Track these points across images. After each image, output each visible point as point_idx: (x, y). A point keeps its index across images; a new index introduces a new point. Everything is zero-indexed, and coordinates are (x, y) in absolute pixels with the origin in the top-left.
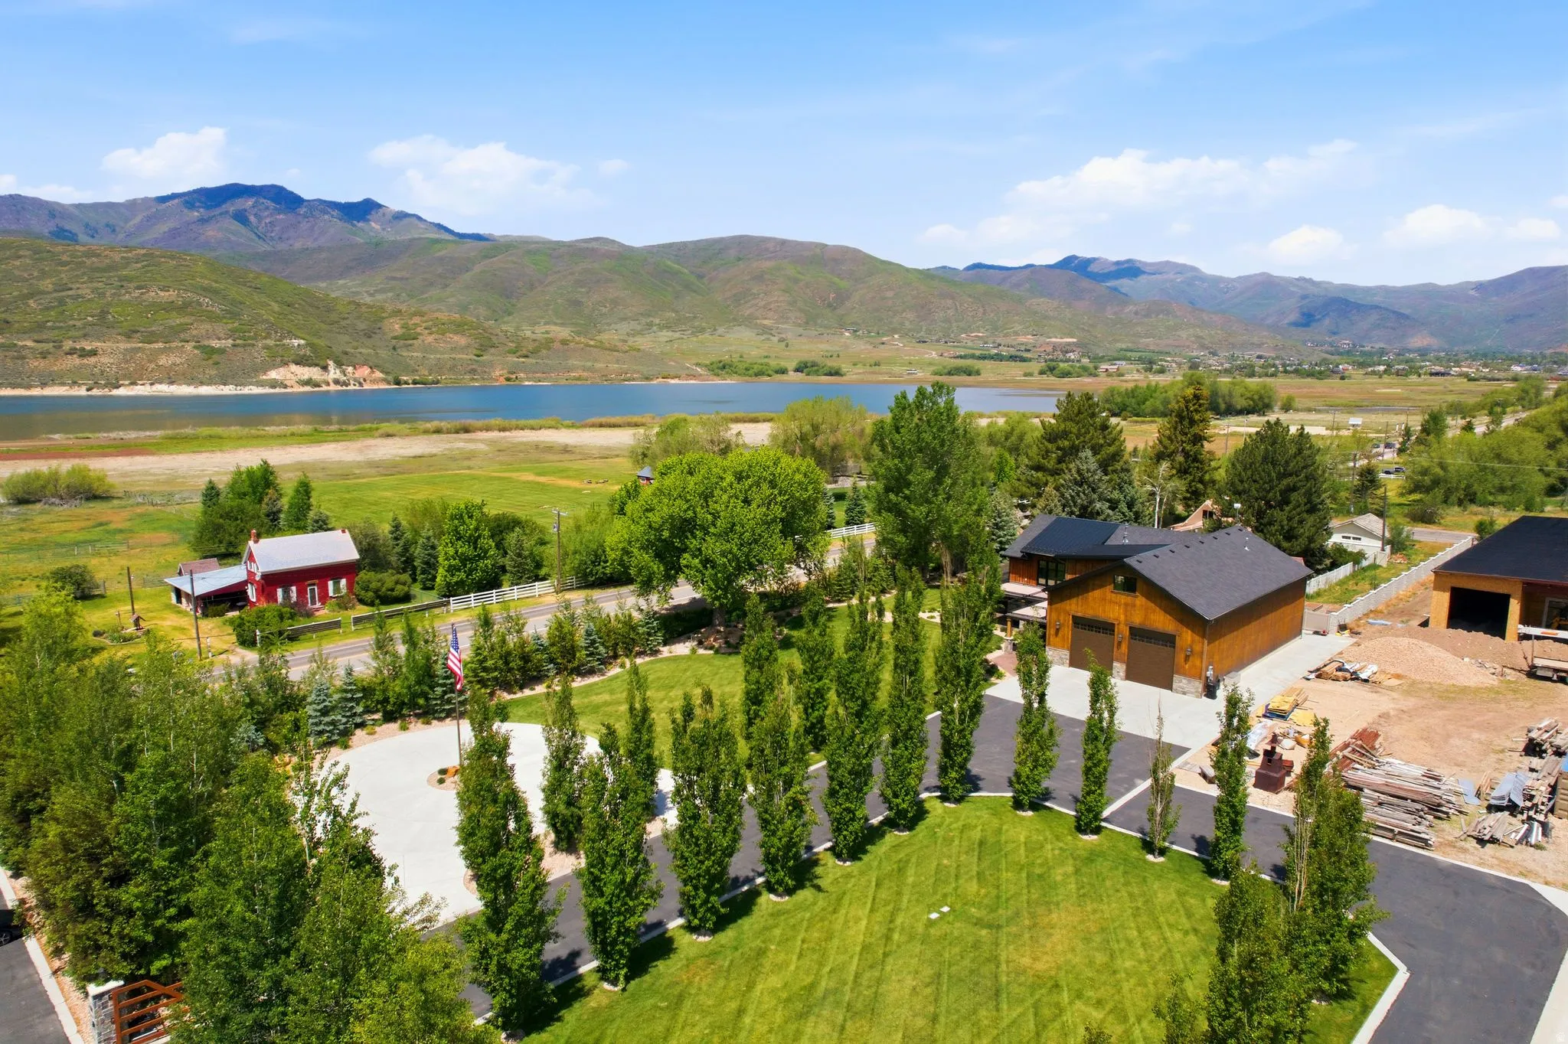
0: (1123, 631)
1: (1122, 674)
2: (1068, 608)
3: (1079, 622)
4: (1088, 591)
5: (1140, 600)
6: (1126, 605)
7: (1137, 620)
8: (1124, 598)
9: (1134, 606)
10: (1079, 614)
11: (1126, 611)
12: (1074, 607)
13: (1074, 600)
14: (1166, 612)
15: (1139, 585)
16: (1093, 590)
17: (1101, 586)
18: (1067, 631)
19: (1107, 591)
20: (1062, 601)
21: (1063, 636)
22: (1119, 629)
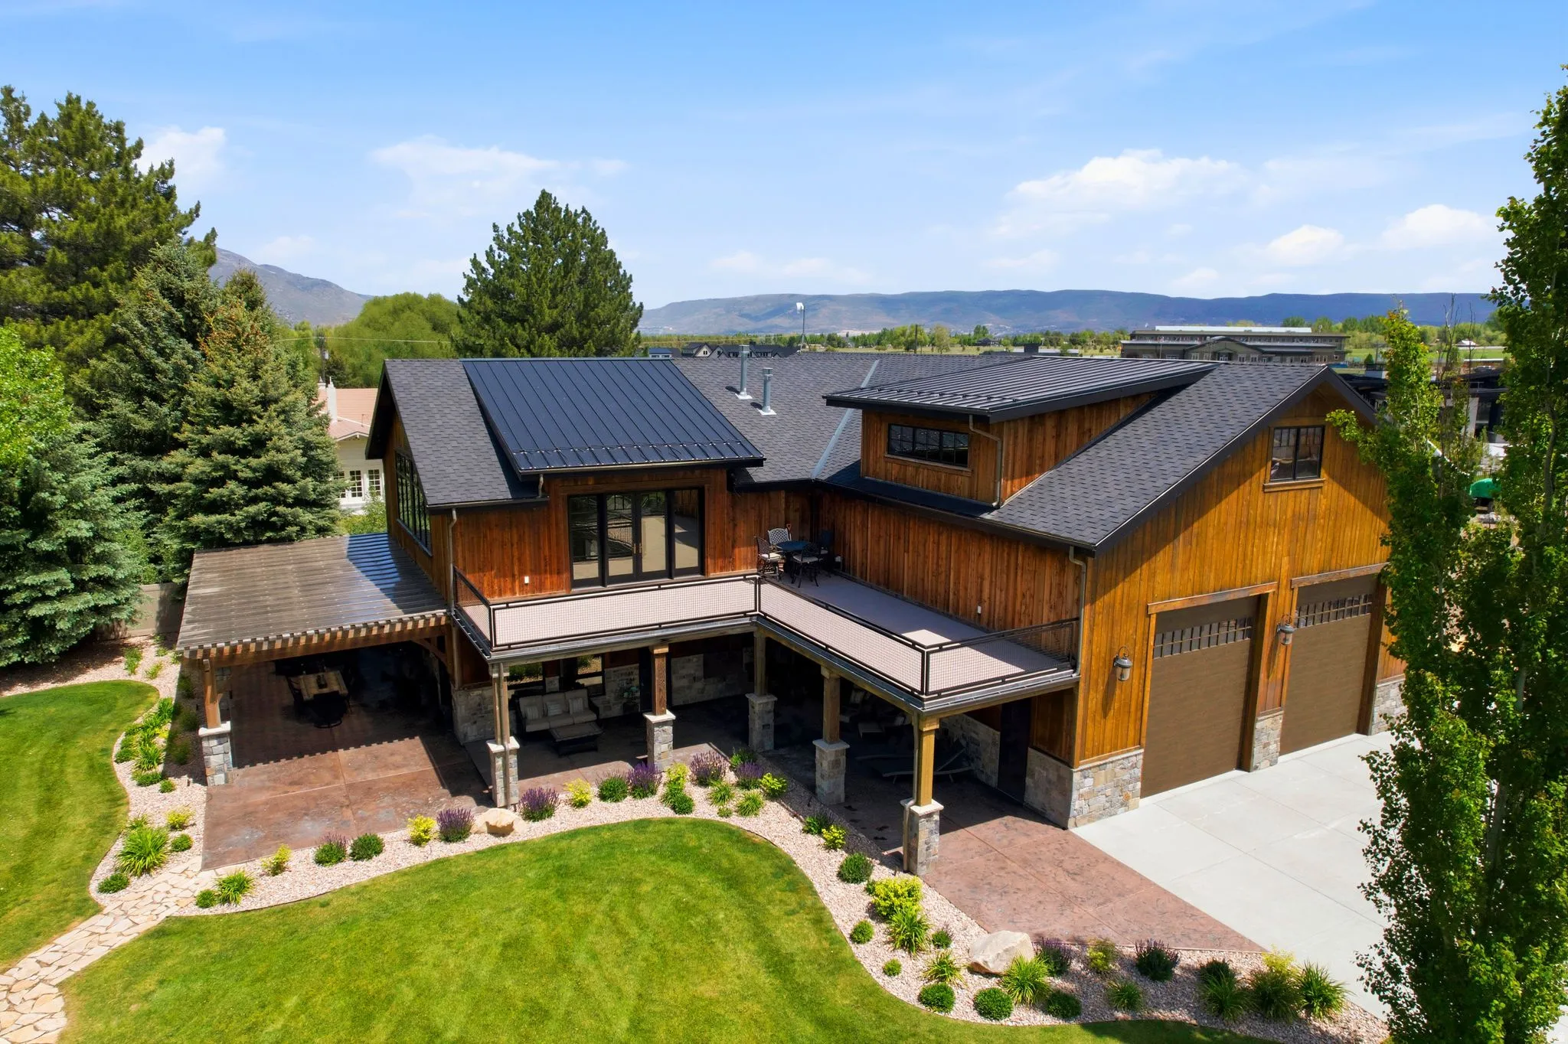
0: (1285, 609)
1: (1274, 746)
2: (1144, 591)
5: (1327, 494)
6: (1296, 518)
7: (1315, 562)
8: (1294, 500)
9: (1311, 516)
10: (1177, 604)
11: (1294, 540)
15: (1329, 443)
17: (1237, 482)
19: (1254, 492)
22: (1275, 606)
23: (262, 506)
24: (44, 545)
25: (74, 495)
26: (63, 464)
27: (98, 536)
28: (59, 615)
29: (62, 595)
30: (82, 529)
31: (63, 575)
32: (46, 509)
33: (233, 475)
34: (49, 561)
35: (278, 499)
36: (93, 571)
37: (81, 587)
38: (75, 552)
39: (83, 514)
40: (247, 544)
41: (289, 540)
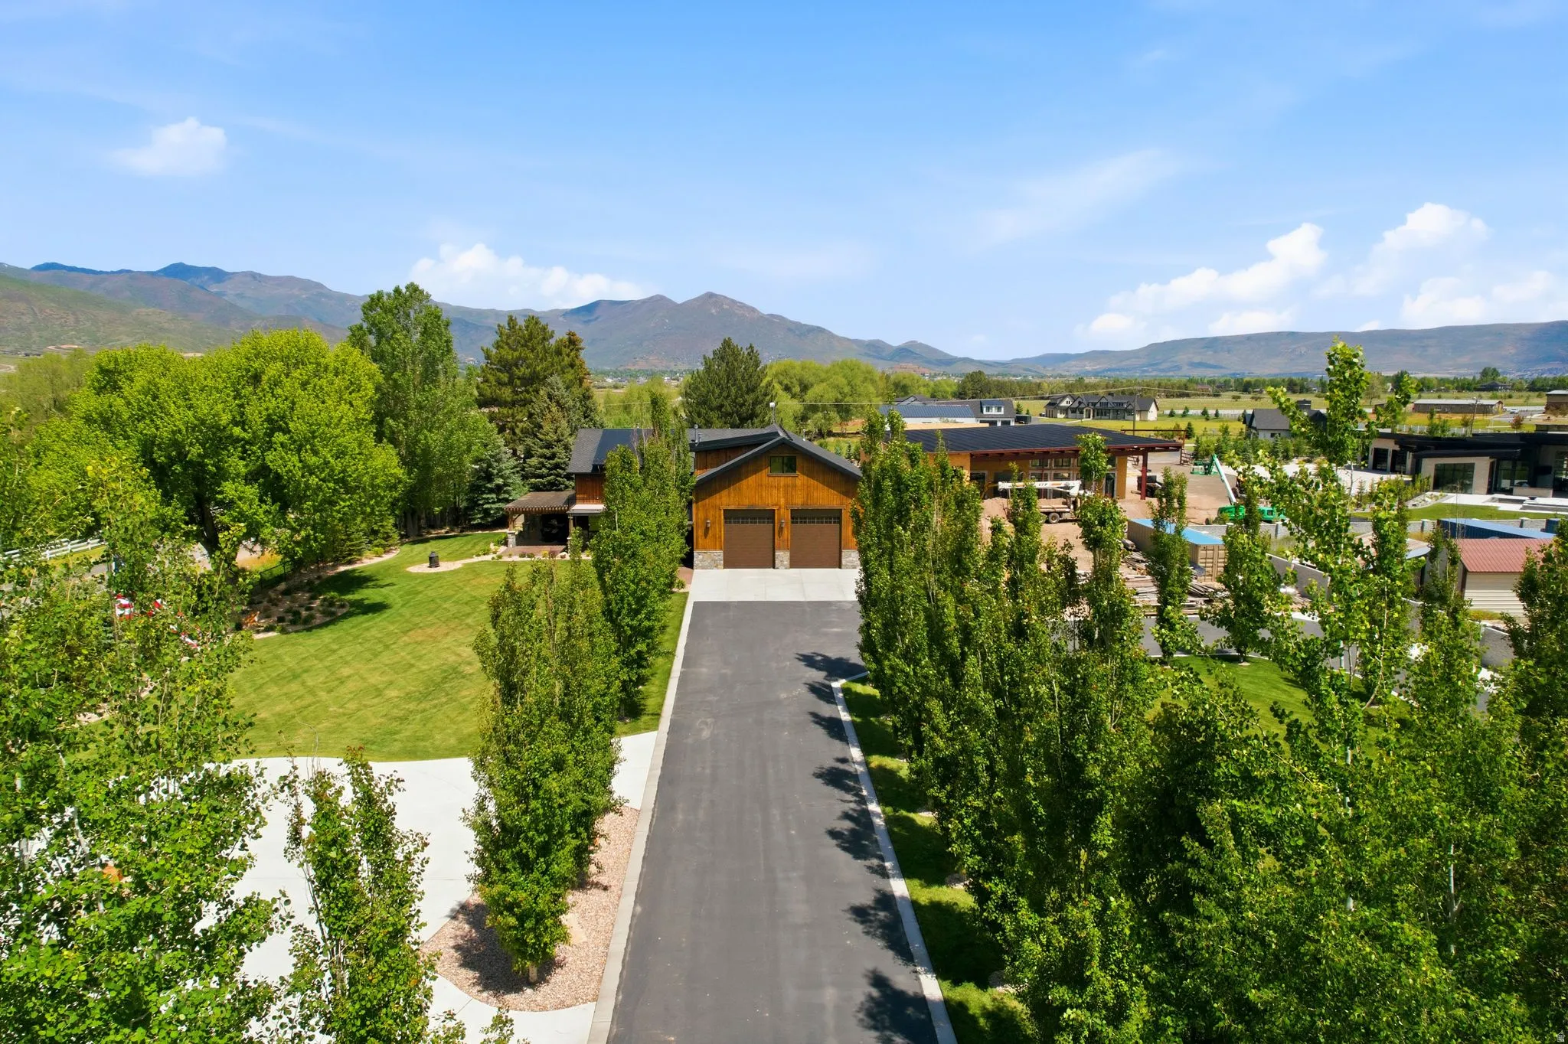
0: (784, 516)
1: (787, 562)
2: (718, 502)
3: (731, 516)
4: (740, 480)
5: (801, 479)
6: (786, 486)
7: (799, 501)
8: (784, 480)
9: (794, 486)
10: (732, 507)
11: (786, 493)
12: (725, 500)
13: (724, 493)
14: (830, 486)
15: (799, 462)
16: (747, 477)
17: (755, 472)
18: (720, 529)
19: (763, 476)
20: (711, 495)
21: (714, 536)
22: (779, 514)
23: (552, 477)
24: (489, 485)
25: (500, 470)
26: (499, 461)
27: (506, 485)
28: (491, 509)
29: (494, 503)
30: (500, 481)
31: (494, 496)
32: (492, 474)
33: (544, 466)
34: (491, 491)
35: (559, 475)
36: (503, 496)
37: (499, 501)
38: (498, 489)
39: (502, 477)
40: (548, 490)
41: (561, 490)
